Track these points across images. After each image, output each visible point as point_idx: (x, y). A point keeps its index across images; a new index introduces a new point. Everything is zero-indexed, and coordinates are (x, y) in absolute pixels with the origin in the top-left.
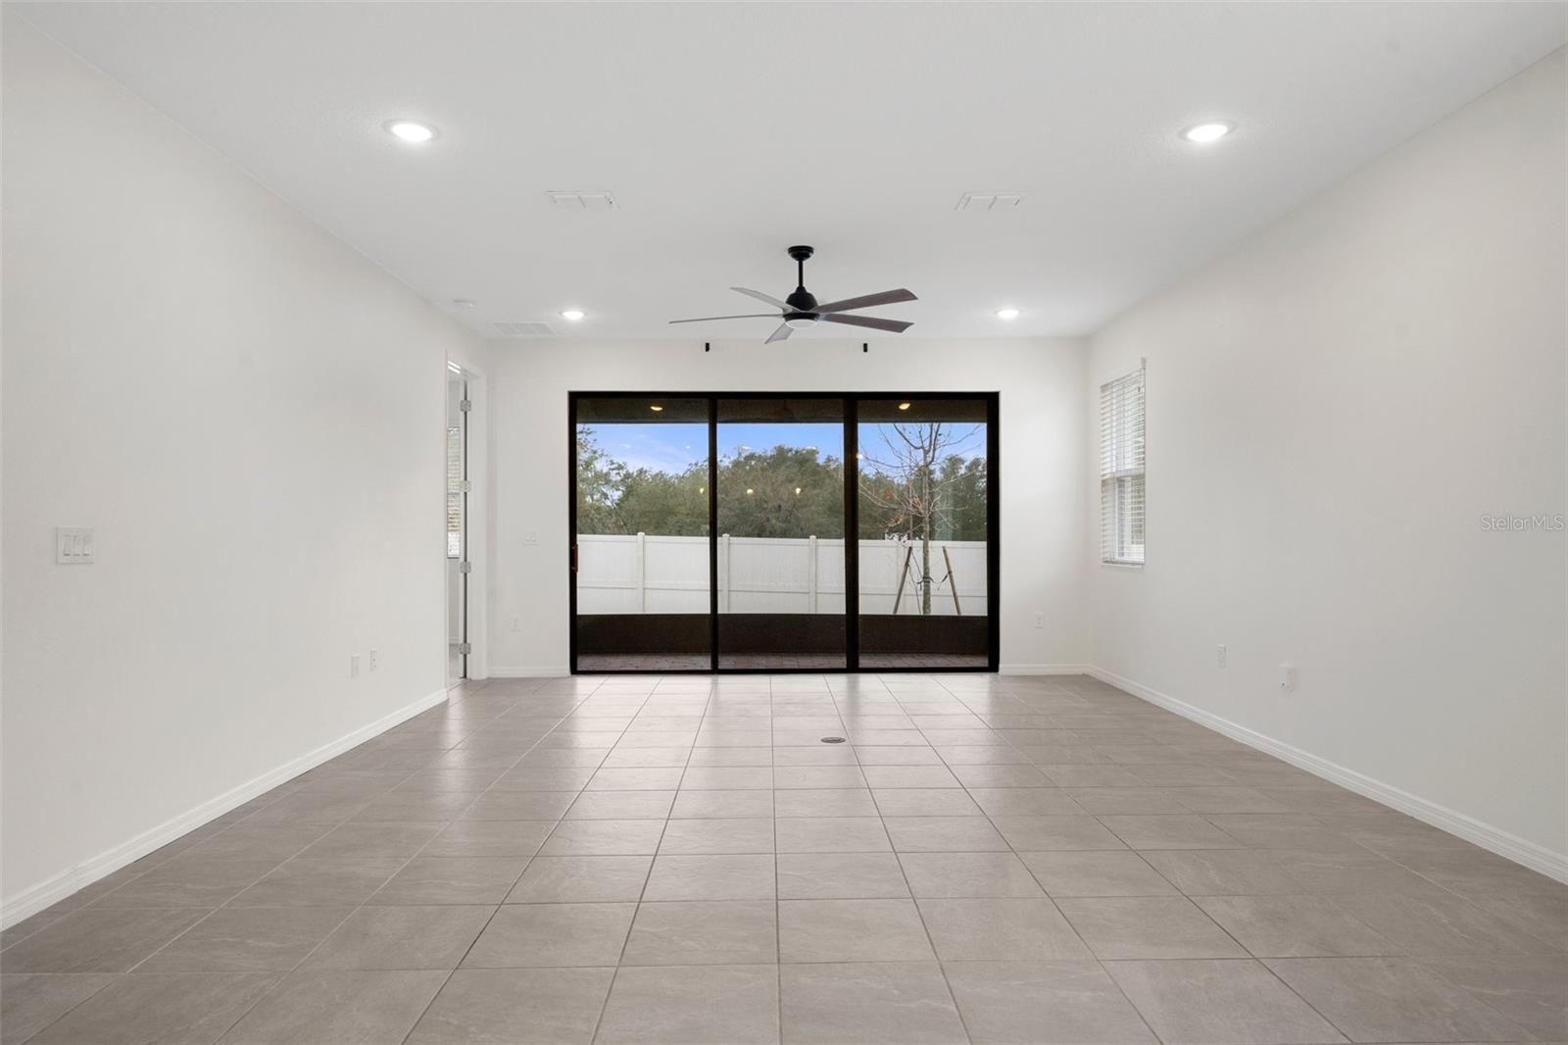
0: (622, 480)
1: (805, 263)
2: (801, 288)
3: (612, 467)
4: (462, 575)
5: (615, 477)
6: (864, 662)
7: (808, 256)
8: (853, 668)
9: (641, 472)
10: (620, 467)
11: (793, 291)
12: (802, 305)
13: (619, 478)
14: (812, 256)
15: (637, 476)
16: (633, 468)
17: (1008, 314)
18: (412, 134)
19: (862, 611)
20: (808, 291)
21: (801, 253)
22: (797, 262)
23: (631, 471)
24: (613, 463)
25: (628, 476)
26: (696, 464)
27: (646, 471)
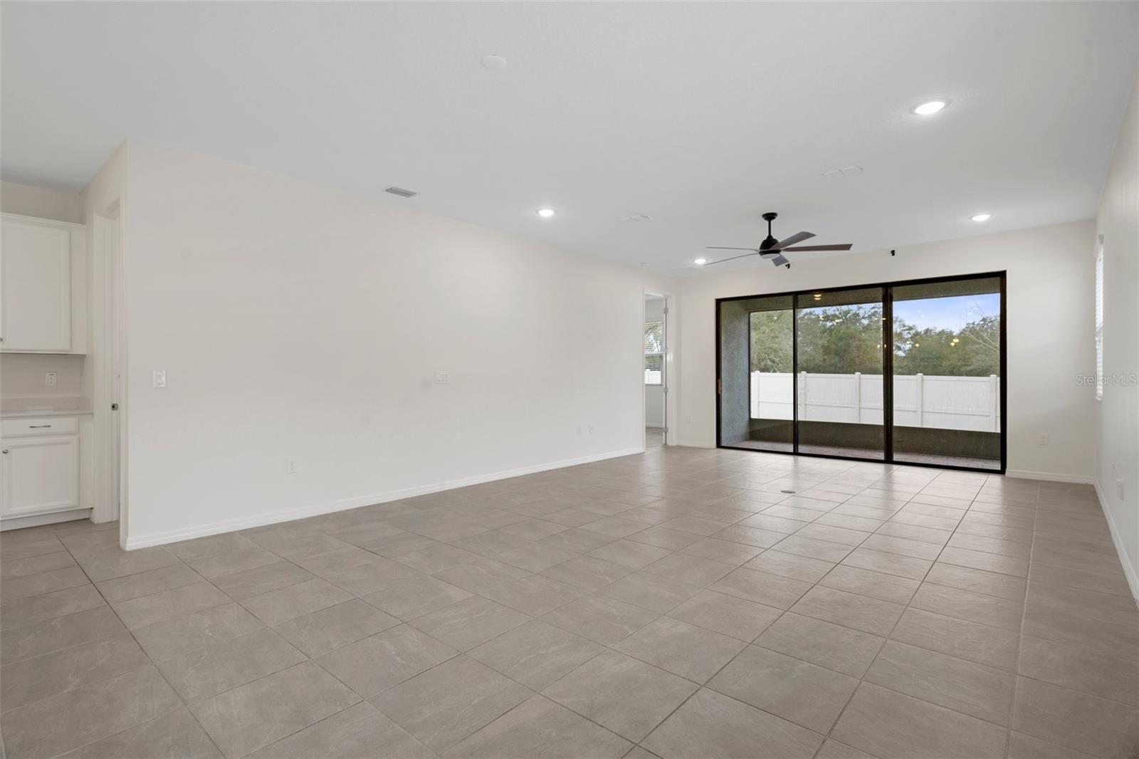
0: (911, 338)
1: (772, 222)
2: (770, 237)
3: (905, 328)
4: (664, 394)
5: (906, 335)
6: (896, 457)
7: (774, 218)
8: (889, 460)
9: (927, 331)
10: (910, 329)
11: (765, 238)
12: (769, 246)
13: (909, 336)
14: (777, 218)
15: (924, 333)
16: (921, 328)
17: (981, 218)
18: (546, 213)
19: (896, 423)
20: (774, 237)
21: (770, 217)
22: (767, 222)
23: (919, 330)
24: (904, 326)
25: (917, 334)
26: (973, 324)
27: (931, 331)
